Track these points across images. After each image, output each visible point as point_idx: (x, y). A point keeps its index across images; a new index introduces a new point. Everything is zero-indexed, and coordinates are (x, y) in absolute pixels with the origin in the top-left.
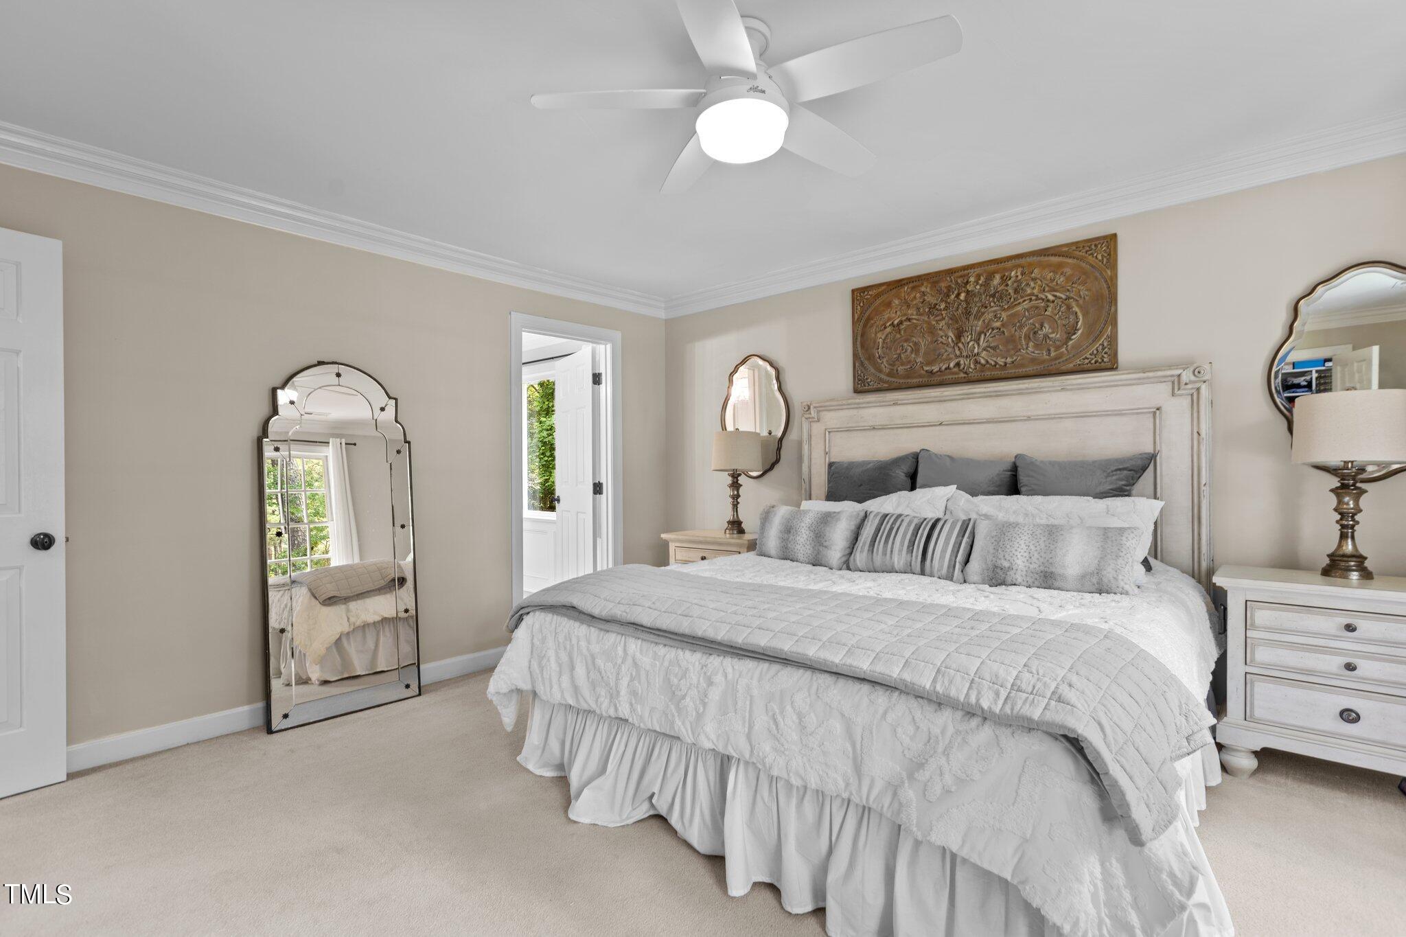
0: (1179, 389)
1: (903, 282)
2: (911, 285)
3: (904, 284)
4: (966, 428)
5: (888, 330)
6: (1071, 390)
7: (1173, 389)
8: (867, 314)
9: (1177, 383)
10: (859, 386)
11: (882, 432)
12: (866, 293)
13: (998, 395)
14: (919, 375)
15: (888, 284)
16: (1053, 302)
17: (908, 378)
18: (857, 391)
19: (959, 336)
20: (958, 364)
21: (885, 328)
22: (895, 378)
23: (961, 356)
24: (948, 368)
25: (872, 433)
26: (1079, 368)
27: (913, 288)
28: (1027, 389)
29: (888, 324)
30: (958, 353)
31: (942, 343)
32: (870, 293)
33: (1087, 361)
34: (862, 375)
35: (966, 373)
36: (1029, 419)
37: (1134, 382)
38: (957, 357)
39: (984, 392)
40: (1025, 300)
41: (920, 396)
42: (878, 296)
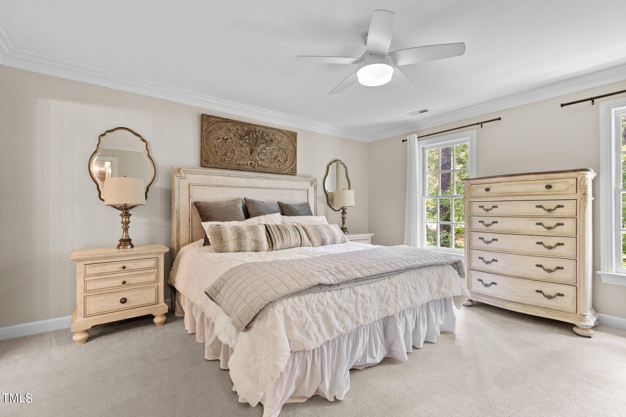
0: (313, 184)
1: (229, 121)
2: (231, 123)
3: (229, 122)
4: (257, 190)
5: (220, 140)
6: (289, 180)
7: (311, 184)
8: (210, 129)
9: (312, 183)
10: (205, 163)
11: (221, 188)
12: (210, 118)
13: (268, 178)
14: (234, 164)
15: (222, 119)
16: (282, 149)
17: (229, 164)
18: (202, 166)
19: (251, 152)
20: (251, 164)
21: (219, 138)
22: (222, 163)
23: (253, 160)
24: (247, 164)
25: (216, 188)
26: (287, 173)
27: (232, 125)
28: (278, 178)
29: (221, 137)
30: (251, 158)
31: (244, 152)
32: (212, 119)
33: (290, 171)
34: (207, 158)
35: (254, 167)
36: (278, 189)
37: (304, 180)
38: (250, 160)
39: (265, 177)
40: (274, 145)
41: (237, 174)
42: (217, 122)
